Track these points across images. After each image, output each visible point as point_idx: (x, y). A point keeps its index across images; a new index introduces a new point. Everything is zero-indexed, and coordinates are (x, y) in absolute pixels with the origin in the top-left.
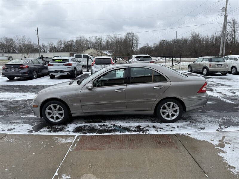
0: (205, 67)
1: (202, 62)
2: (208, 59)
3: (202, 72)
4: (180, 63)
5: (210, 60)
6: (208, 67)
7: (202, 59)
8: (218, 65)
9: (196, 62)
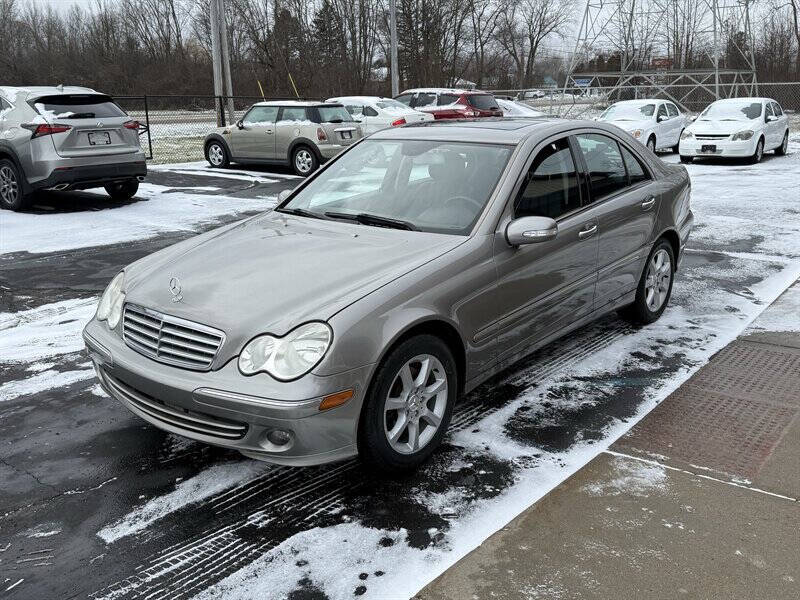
0: (302, 145)
1: (281, 123)
2: (303, 111)
3: (286, 163)
4: (147, 129)
5: (314, 115)
6: (316, 140)
7: (276, 110)
8: (342, 132)
9: (245, 124)
